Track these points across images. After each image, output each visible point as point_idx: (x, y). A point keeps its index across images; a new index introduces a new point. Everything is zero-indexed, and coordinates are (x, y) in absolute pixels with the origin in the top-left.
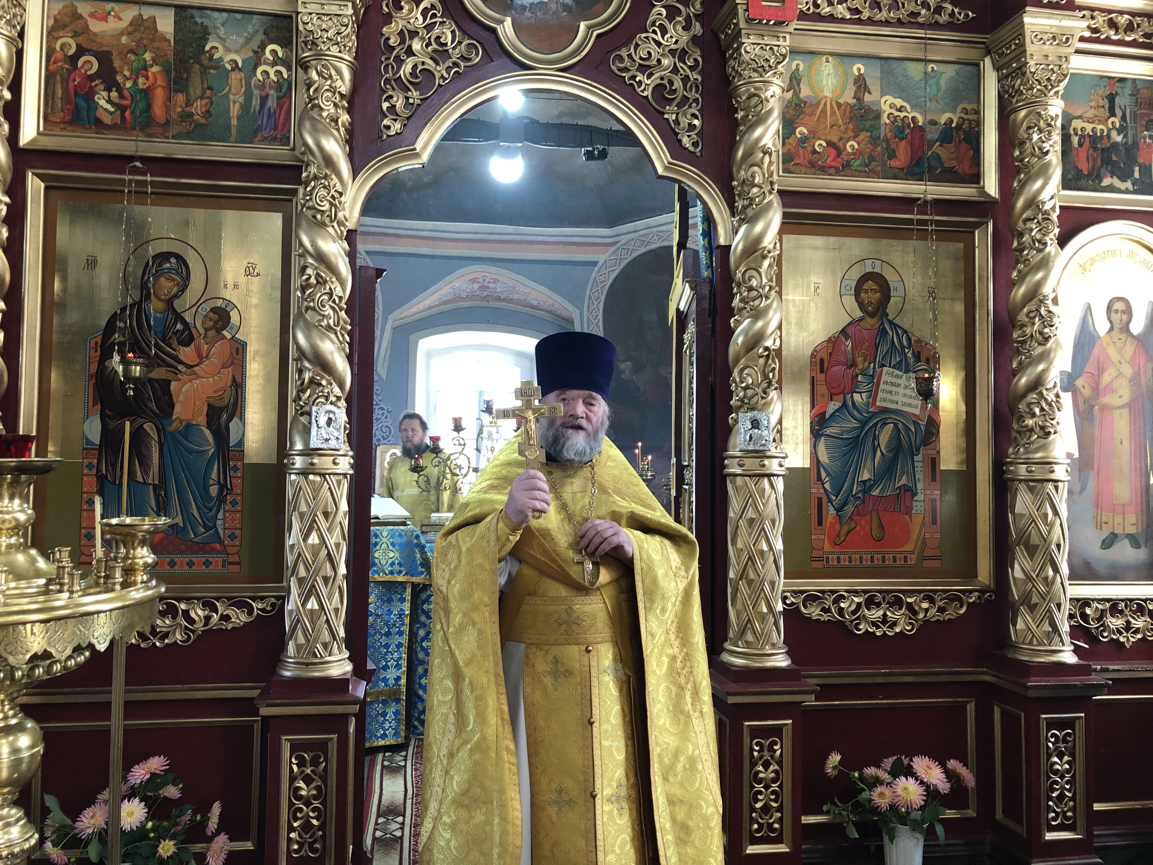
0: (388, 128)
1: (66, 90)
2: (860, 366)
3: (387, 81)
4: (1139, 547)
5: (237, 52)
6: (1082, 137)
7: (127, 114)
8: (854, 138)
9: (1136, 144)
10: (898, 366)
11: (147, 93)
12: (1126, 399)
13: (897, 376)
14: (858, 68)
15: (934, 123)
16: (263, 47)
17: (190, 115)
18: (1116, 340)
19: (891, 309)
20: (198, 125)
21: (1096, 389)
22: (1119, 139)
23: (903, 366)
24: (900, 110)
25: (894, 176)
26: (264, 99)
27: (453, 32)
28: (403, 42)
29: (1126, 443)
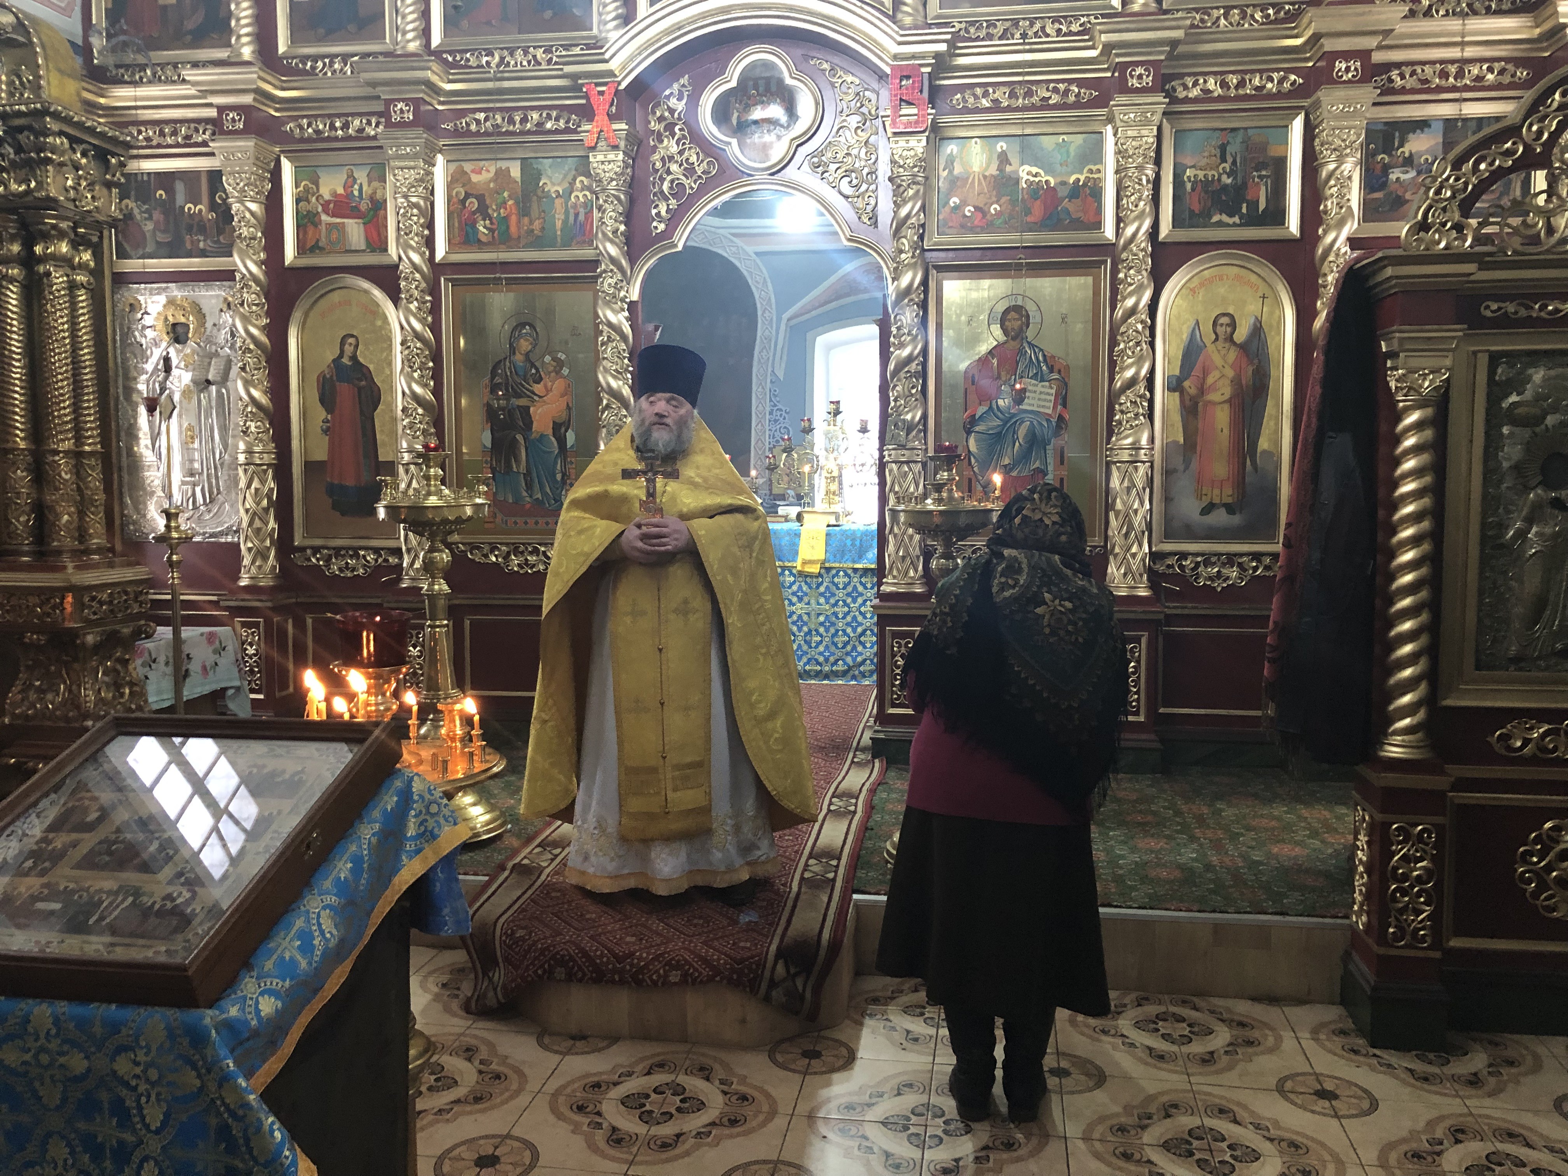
0: (656, 228)
1: (460, 222)
2: (1004, 379)
3: (655, 194)
4: (1234, 514)
5: (559, 184)
7: (496, 234)
9: (1245, 185)
10: (1034, 377)
11: (506, 219)
13: (1034, 385)
14: (1001, 145)
16: (574, 179)
17: (532, 231)
18: (1220, 348)
19: (1030, 333)
20: (538, 237)
21: (1201, 388)
22: (1229, 181)
23: (1039, 377)
24: (1036, 176)
26: (577, 215)
27: (698, 154)
28: (664, 165)
29: (1226, 431)
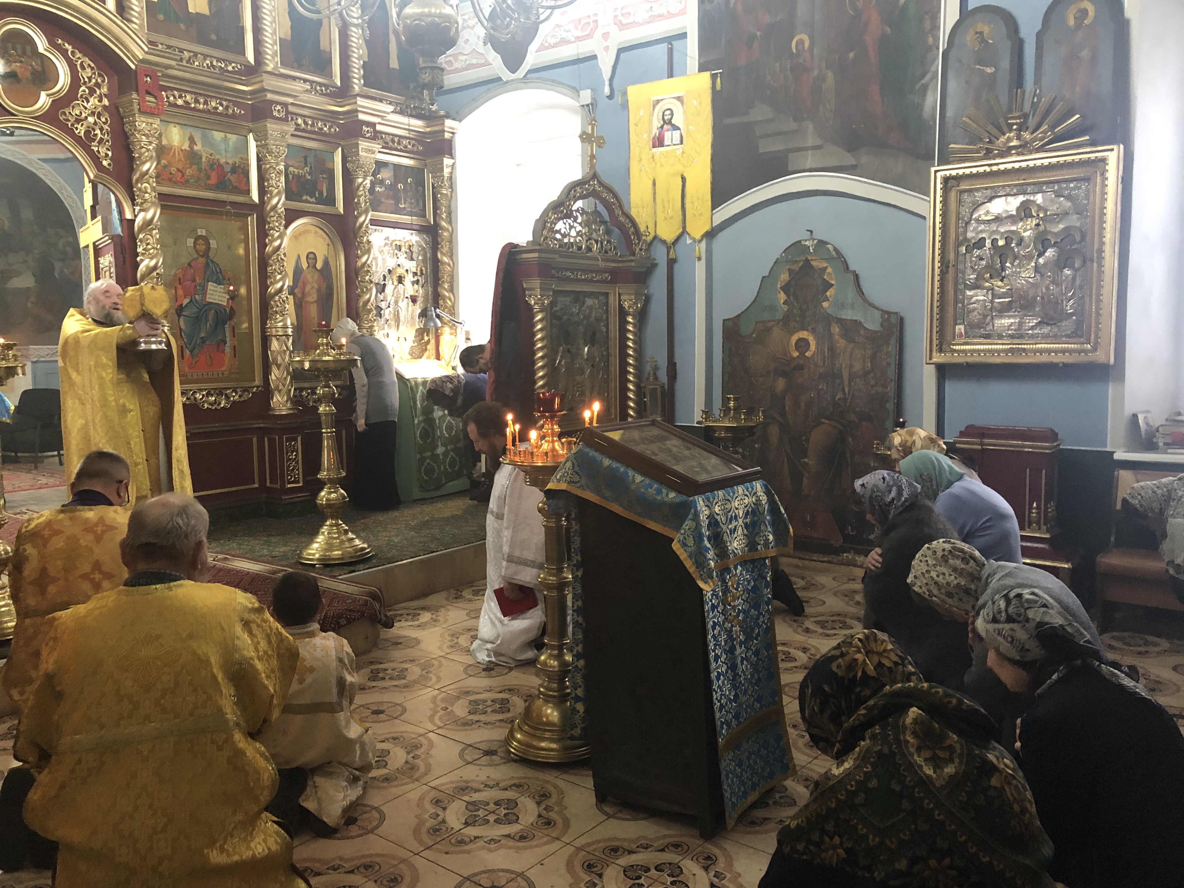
2: (198, 282)
6: (294, 175)
8: (190, 167)
9: (316, 181)
10: (215, 282)
12: (315, 299)
14: (190, 131)
15: (227, 163)
18: (310, 271)
19: (211, 254)
21: (303, 294)
22: (309, 177)
23: (218, 282)
25: (209, 188)
